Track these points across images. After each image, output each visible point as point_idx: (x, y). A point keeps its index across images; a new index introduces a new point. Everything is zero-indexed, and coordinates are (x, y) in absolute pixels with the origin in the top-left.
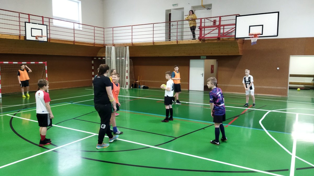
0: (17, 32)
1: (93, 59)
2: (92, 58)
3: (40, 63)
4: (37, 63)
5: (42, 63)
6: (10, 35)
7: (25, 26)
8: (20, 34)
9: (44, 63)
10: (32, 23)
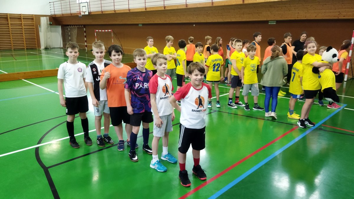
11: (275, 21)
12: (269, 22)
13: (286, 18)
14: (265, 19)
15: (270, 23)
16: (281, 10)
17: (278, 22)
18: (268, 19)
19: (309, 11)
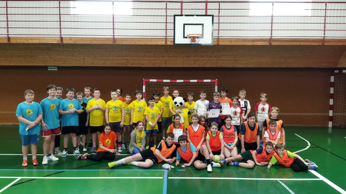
0: (162, 34)
1: (333, 74)
2: (331, 71)
3: (205, 81)
4: (201, 81)
5: (209, 81)
6: (152, 38)
7: (174, 23)
8: (166, 36)
9: (213, 81)
10: (186, 15)
11: (56, 67)
12: (49, 67)
13: (70, 63)
14: (43, 65)
15: (49, 70)
16: (62, 54)
17: (59, 68)
18: (47, 64)
19: (96, 57)
